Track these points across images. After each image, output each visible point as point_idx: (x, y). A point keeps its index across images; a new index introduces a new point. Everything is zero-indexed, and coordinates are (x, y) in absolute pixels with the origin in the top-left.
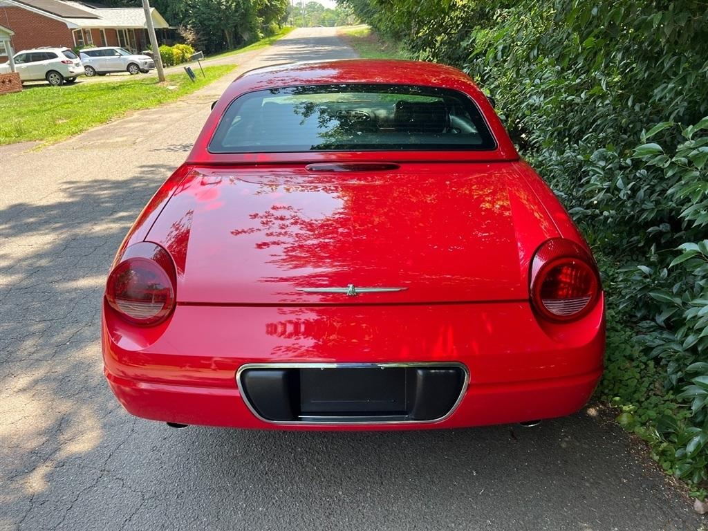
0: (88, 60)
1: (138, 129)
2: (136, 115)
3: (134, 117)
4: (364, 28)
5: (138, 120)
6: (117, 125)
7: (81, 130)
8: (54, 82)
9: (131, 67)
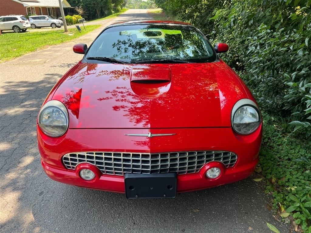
0: (33, 21)
1: (48, 55)
2: (49, 48)
3: (48, 49)
4: (160, 10)
5: (50, 50)
6: (39, 52)
7: (20, 55)
8: (16, 31)
9: (52, 25)
